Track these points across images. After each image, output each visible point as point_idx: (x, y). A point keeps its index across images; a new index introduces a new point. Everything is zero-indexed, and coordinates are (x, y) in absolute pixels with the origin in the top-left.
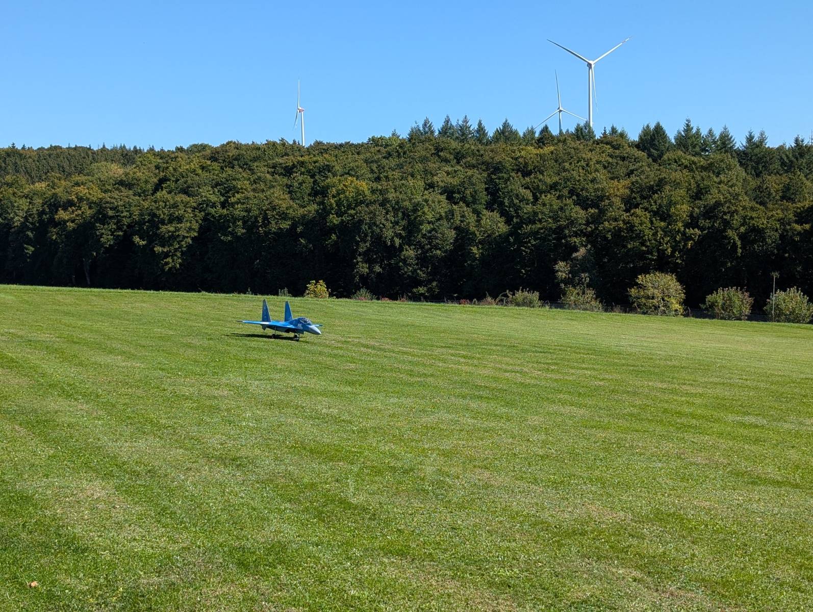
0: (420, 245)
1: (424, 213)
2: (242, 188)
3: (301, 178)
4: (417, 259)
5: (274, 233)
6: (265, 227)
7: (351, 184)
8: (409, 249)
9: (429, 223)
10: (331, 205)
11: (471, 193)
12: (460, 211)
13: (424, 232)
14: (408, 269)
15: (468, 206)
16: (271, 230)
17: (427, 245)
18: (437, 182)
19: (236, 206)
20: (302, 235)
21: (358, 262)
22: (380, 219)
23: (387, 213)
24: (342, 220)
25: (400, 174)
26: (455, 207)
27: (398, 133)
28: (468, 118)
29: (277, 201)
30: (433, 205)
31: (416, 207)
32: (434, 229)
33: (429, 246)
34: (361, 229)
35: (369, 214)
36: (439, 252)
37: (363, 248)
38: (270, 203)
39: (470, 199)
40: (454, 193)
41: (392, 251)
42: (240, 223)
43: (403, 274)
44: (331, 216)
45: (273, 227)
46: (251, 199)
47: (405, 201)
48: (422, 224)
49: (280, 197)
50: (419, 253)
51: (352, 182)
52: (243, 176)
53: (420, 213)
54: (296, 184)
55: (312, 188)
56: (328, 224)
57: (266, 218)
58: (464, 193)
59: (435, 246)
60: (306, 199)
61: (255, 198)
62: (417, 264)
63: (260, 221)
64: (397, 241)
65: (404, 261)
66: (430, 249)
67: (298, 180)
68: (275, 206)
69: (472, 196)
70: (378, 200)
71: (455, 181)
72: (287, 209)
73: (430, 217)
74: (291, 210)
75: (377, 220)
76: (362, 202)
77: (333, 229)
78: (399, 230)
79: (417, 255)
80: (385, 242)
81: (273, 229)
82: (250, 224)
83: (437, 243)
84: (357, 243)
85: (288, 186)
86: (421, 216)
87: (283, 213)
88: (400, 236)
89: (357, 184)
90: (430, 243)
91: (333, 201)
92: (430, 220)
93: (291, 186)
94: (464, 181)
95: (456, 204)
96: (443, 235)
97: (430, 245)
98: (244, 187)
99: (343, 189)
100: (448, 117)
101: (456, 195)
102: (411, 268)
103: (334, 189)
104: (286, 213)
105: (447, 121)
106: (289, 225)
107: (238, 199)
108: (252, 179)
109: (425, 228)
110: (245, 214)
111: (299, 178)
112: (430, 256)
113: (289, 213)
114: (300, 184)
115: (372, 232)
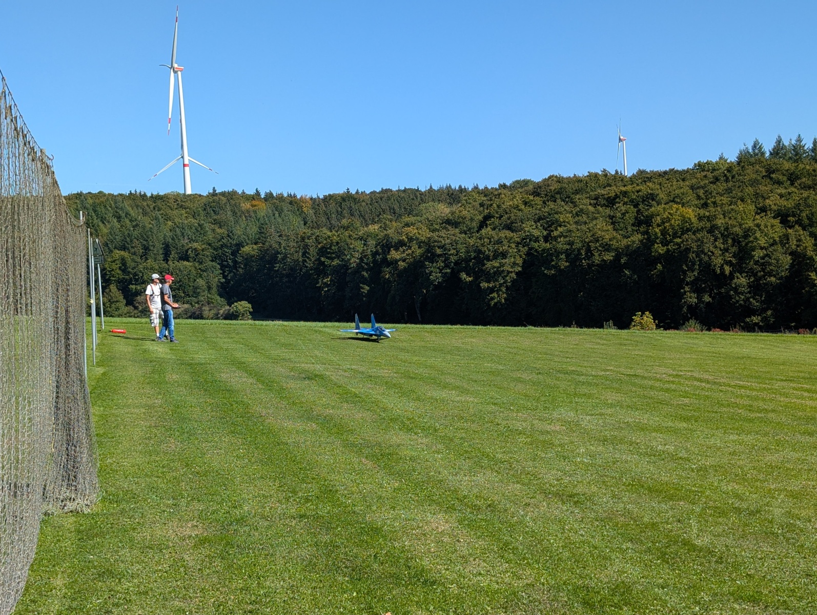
0: (752, 272)
1: (756, 238)
2: (564, 222)
3: (623, 208)
4: (750, 287)
5: (598, 265)
6: (588, 260)
7: (676, 212)
8: (740, 277)
9: (762, 248)
10: (656, 234)
11: (807, 215)
12: (795, 234)
13: (756, 258)
14: (740, 297)
15: (804, 229)
16: (594, 262)
17: (760, 272)
18: (770, 206)
19: (559, 240)
20: (626, 266)
21: (685, 292)
22: (708, 246)
23: (715, 240)
24: (668, 249)
25: (729, 199)
26: (790, 231)
27: (726, 156)
28: (802, 137)
29: (600, 232)
30: (765, 229)
31: (747, 233)
32: (767, 255)
33: (762, 273)
34: (688, 257)
35: (696, 242)
36: (773, 279)
37: (691, 276)
38: (593, 235)
39: (806, 222)
40: (789, 216)
41: (723, 280)
42: (563, 256)
43: (735, 303)
44: (656, 246)
45: (597, 259)
46: (573, 232)
47: (735, 227)
48: (754, 250)
49: (602, 228)
50: (751, 280)
51: (677, 209)
52: (565, 210)
53: (751, 239)
54: (619, 215)
55: (636, 218)
56: (653, 254)
57: (589, 250)
58: (799, 216)
59: (768, 272)
60: (630, 229)
61: (578, 230)
62: (749, 292)
63: (583, 254)
64: (727, 269)
65: (736, 289)
66: (764, 276)
67: (621, 210)
68: (598, 237)
69: (808, 218)
70: (705, 228)
71: (789, 204)
72: (610, 240)
73: (762, 242)
74: (615, 241)
75: (704, 247)
76: (688, 230)
77: (658, 259)
78: (728, 257)
79: (749, 283)
80: (714, 270)
81: (596, 261)
82: (573, 256)
83: (771, 270)
84: (684, 272)
85: (611, 217)
86: (752, 242)
87: (607, 244)
88: (730, 263)
89: (683, 211)
90: (763, 270)
91: (657, 231)
92: (762, 245)
93: (613, 217)
94: (799, 203)
95: (790, 227)
96: (778, 261)
97: (764, 272)
98: (567, 220)
99: (668, 217)
100: (779, 137)
101: (791, 219)
102: (743, 297)
103: (658, 218)
104: (610, 245)
105: (779, 141)
106: (612, 256)
107: (561, 233)
108: (574, 212)
109: (758, 254)
110: (568, 247)
111: (622, 208)
112: (764, 283)
113: (612, 245)
114: (624, 214)
115: (700, 260)
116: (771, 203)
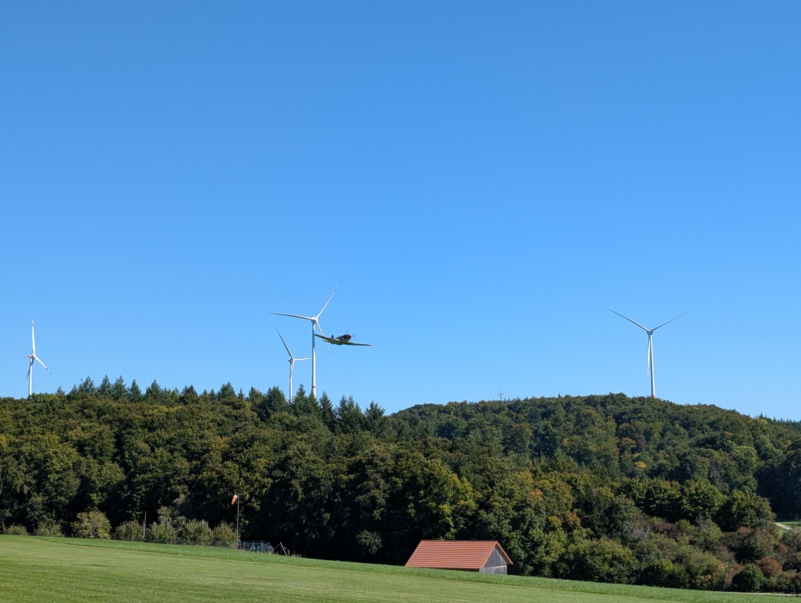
0: (48, 492)
1: (52, 464)
4: (44, 505)
8: (37, 496)
9: (57, 472)
11: (99, 447)
12: (86, 462)
13: (51, 480)
14: (35, 514)
15: (95, 457)
18: (72, 436)
22: (12, 469)
23: (19, 464)
26: (82, 459)
27: (63, 389)
28: (123, 378)
31: (46, 459)
32: (61, 479)
36: (63, 499)
39: (98, 451)
40: (86, 446)
41: (22, 498)
47: (38, 453)
48: (51, 473)
53: (48, 464)
58: (94, 446)
59: (60, 493)
64: (26, 489)
70: (13, 452)
73: (58, 467)
78: (29, 478)
79: (43, 501)
80: (14, 490)
83: (62, 491)
86: (49, 467)
88: (29, 484)
94: (95, 436)
95: (85, 455)
96: (68, 482)
97: (56, 492)
100: (106, 376)
105: (106, 380)
109: (53, 477)
112: (55, 502)
116: (73, 434)
